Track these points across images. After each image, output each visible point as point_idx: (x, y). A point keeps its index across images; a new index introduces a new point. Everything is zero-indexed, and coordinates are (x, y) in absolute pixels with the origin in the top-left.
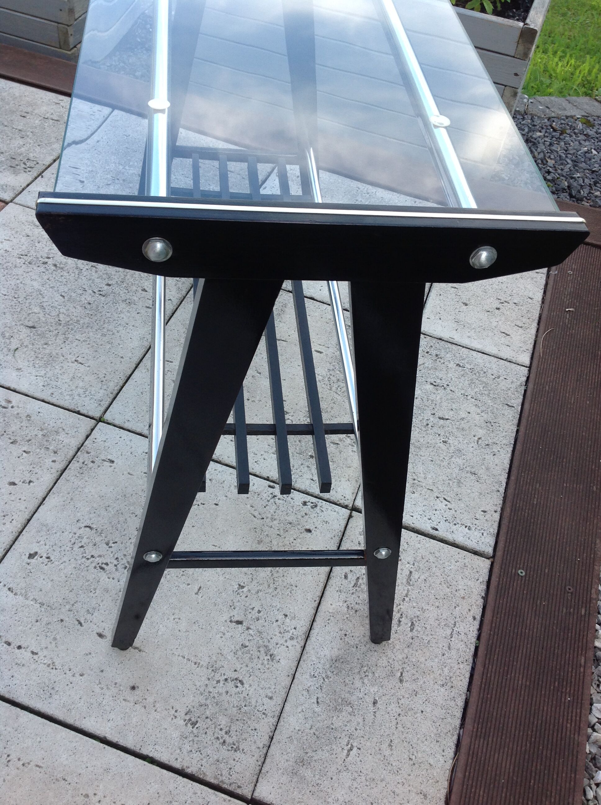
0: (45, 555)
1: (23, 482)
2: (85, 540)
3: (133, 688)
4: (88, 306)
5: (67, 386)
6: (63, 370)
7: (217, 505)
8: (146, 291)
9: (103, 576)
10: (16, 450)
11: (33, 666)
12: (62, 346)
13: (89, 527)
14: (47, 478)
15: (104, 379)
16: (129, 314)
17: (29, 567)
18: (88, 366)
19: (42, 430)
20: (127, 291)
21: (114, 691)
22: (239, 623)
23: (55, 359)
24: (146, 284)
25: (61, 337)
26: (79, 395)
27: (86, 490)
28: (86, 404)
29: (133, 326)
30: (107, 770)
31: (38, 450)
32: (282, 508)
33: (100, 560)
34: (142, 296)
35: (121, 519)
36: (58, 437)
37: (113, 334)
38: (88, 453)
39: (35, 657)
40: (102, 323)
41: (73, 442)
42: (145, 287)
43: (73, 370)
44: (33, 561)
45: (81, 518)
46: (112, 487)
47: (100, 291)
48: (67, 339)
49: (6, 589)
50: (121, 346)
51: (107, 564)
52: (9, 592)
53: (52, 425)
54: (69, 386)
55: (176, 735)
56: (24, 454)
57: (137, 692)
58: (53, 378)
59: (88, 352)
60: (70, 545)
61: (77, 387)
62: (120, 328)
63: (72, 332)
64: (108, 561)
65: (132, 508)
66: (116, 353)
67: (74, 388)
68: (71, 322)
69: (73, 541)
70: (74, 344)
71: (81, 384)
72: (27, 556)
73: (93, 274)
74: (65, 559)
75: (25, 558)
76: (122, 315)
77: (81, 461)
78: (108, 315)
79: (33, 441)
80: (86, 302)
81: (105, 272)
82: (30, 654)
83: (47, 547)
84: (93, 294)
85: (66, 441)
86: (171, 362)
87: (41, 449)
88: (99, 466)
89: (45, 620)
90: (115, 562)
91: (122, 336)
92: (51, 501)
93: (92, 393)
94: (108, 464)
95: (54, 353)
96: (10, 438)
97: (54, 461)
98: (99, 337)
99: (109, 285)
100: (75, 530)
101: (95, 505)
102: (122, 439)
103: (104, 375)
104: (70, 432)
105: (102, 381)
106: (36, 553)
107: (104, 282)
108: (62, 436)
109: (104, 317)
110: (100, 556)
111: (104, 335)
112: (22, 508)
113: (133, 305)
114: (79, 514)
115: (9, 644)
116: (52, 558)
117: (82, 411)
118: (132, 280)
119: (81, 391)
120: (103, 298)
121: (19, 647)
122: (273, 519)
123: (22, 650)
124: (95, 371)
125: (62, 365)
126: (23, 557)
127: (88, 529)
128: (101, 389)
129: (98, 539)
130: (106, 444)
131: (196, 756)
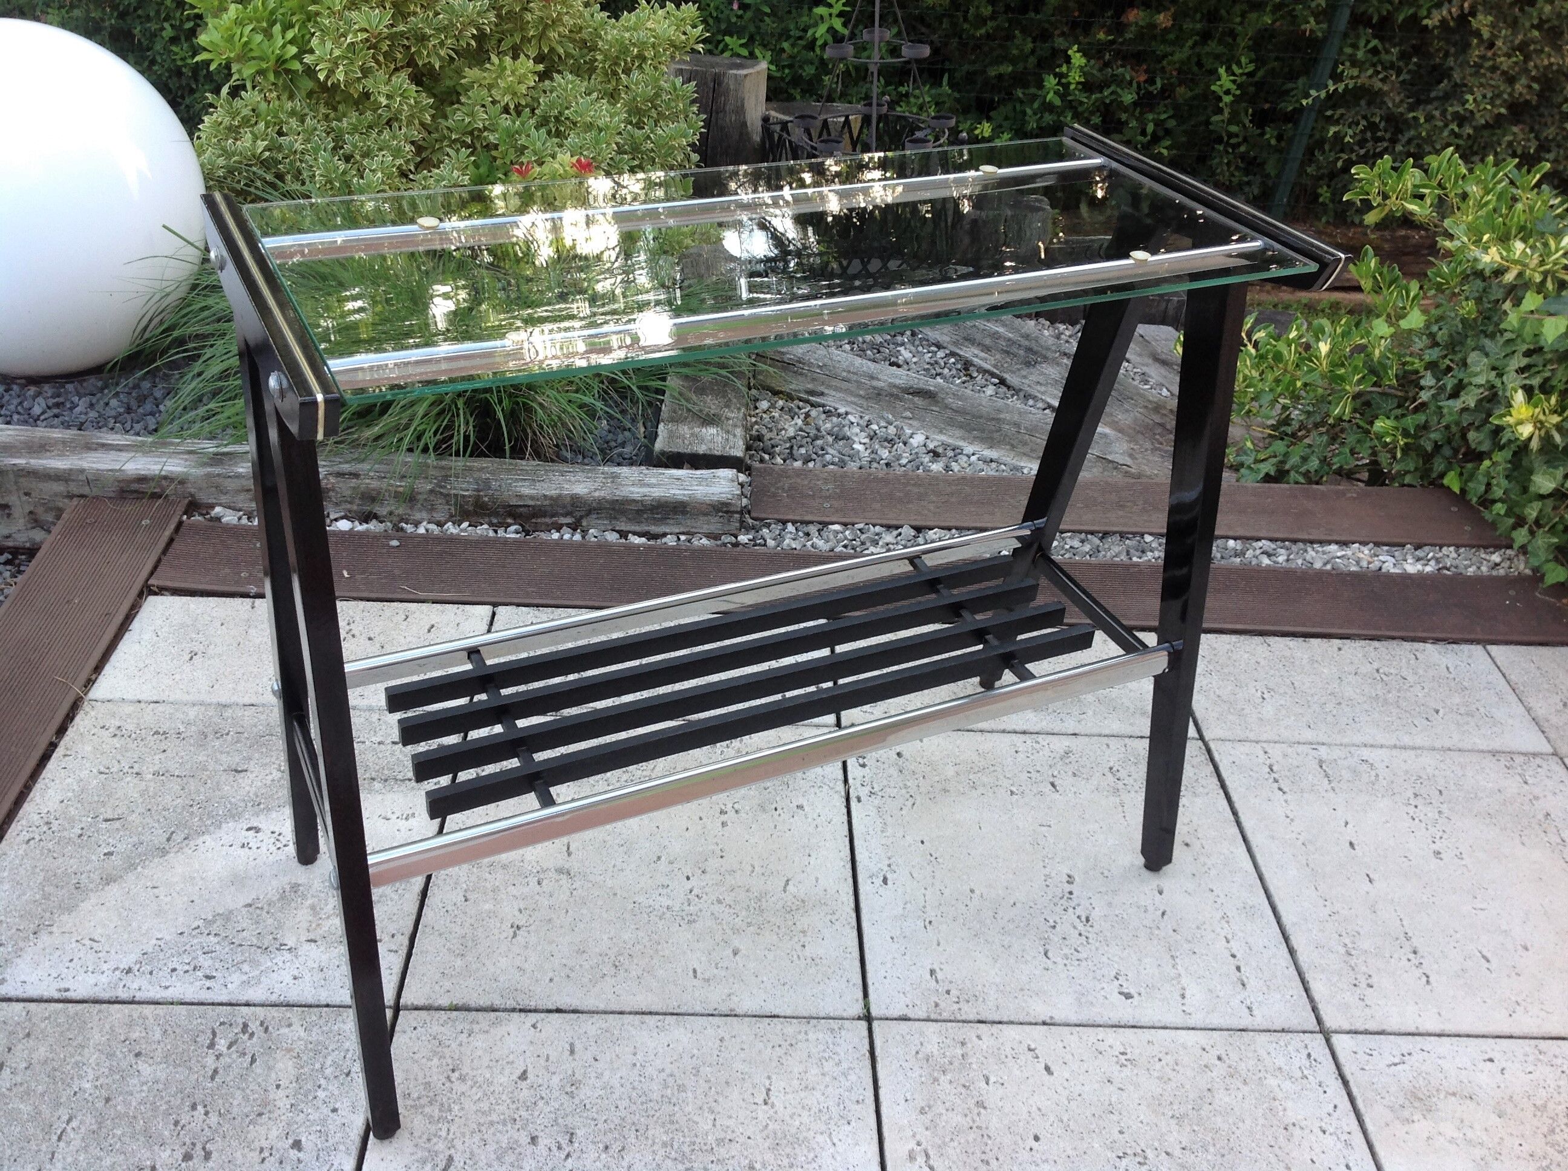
0: (1116, 983)
1: (1037, 1058)
2: (1066, 951)
3: (1187, 845)
4: (615, 1147)
5: (830, 1089)
6: (799, 1111)
9: (1095, 915)
10: (992, 1095)
11: (1240, 934)
12: (742, 1139)
13: (1046, 954)
15: (785, 1045)
16: (607, 1074)
17: (1142, 990)
18: (769, 1078)
19: (936, 1080)
20: (541, 1103)
21: (1202, 859)
22: (1053, 785)
23: (779, 1134)
24: (503, 1079)
25: (722, 1152)
26: (838, 1064)
27: (998, 980)
28: (851, 1046)
29: (635, 1054)
30: (1273, 838)
31: (974, 1066)
32: (885, 782)
33: (1079, 925)
34: (541, 1072)
35: (1011, 926)
36: (936, 1053)
37: (671, 1076)
38: (937, 1005)
39: (1230, 937)
40: (651, 1104)
41: (931, 1031)
42: (515, 1077)
43: (790, 1096)
44: (1133, 991)
45: (1041, 967)
46: (973, 954)
47: (559, 1148)
48: (720, 1140)
49: (1187, 1001)
50: (695, 1051)
51: (1079, 917)
52: (1187, 995)
53: (919, 1072)
54: (827, 1086)
55: (1199, 801)
56: (992, 1079)
57: (1188, 841)
58: (823, 1119)
59: (736, 1093)
60: (1084, 963)
61: (823, 1074)
62: (650, 1071)
63: (698, 1141)
64: (1075, 918)
65: (988, 921)
66: (716, 1053)
67: (827, 1079)
68: (673, 1155)
69: (1076, 963)
70: (731, 1123)
72: (1131, 1000)
74: (1104, 959)
75: (1135, 999)
76: (615, 1082)
77: (956, 1006)
78: (623, 1104)
79: (963, 1081)
80: (604, 1156)
82: (1232, 943)
83: (1105, 985)
84: (574, 1156)
85: (935, 1039)
86: (695, 971)
87: (971, 1064)
88: (951, 983)
89: (1186, 946)
90: (1071, 910)
91: (669, 1060)
92: (1041, 1011)
93: (821, 1047)
94: (940, 975)
95: (766, 1145)
96: (979, 1114)
97: (979, 1037)
98: (690, 1094)
99: (534, 1140)
100: (1061, 966)
101: (1012, 961)
102: (886, 975)
103: (777, 1048)
104: (917, 1042)
105: (792, 1045)
106: (1120, 993)
107: (528, 1153)
108: (932, 1048)
109: (634, 1107)
110: (1075, 928)
111: (681, 1088)
112: (1075, 1038)
113: (578, 1076)
114: (1037, 972)
115: (1238, 969)
116: (1113, 973)
117: (867, 1047)
118: (502, 1108)
119: (828, 1066)
120: (579, 1133)
121: (1234, 956)
122: (906, 787)
123: (1234, 951)
124: (775, 1064)
125: (787, 1118)
126: (1136, 1004)
127: (1050, 954)
128: (807, 1040)
129: (1056, 939)
130: (908, 989)
131: (1203, 782)
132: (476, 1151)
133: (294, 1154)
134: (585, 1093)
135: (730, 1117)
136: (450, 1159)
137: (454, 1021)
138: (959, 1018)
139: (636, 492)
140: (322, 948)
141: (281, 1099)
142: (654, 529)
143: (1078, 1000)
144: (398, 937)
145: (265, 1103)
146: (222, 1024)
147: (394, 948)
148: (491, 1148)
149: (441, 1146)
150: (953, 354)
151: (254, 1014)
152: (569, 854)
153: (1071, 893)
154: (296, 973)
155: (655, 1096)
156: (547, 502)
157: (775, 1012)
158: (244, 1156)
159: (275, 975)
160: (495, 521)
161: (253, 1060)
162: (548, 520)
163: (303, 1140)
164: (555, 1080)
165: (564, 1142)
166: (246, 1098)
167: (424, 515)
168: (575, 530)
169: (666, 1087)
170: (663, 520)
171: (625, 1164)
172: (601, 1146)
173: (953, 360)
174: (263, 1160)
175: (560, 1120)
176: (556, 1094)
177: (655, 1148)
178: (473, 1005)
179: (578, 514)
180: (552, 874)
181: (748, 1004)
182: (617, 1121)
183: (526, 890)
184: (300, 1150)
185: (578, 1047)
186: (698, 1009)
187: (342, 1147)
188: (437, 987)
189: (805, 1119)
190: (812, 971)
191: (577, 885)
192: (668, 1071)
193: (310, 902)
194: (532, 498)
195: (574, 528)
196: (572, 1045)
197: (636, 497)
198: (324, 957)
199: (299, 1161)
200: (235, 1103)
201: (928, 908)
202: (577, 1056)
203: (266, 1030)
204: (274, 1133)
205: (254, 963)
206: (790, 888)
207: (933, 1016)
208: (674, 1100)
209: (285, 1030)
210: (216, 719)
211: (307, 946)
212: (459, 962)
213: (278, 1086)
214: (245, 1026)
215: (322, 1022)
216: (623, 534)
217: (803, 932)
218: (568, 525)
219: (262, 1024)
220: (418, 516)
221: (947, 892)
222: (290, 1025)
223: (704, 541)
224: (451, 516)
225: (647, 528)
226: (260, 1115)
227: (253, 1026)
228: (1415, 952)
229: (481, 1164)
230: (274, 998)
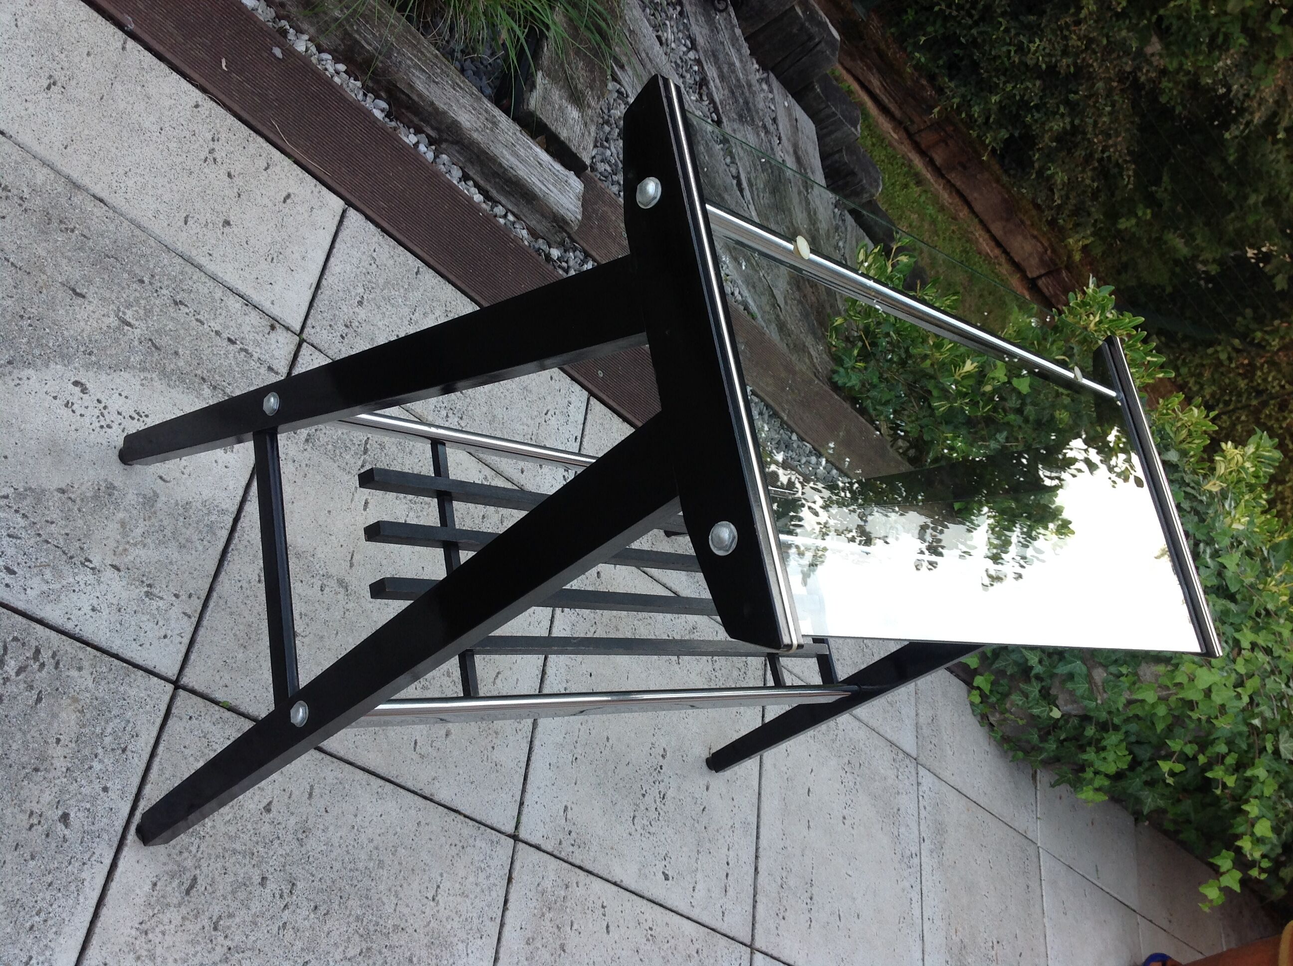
0: (664, 863)
1: (604, 915)
2: (645, 821)
4: (322, 910)
5: (477, 900)
6: (453, 915)
7: (591, 675)
8: (270, 803)
9: (670, 794)
10: (572, 940)
11: (736, 845)
12: (410, 930)
13: (633, 820)
14: (597, 885)
15: (459, 845)
16: (331, 828)
17: (675, 875)
18: (441, 875)
19: (543, 915)
20: (276, 843)
23: (436, 935)
24: (252, 806)
25: (395, 939)
26: (488, 877)
27: (601, 833)
28: (500, 863)
29: (356, 816)
31: (568, 910)
33: (658, 800)
34: (283, 809)
35: (621, 784)
36: (549, 889)
37: (377, 848)
38: (560, 843)
39: (731, 845)
40: (357, 873)
41: (552, 866)
42: (261, 806)
43: (451, 898)
44: (670, 874)
45: (627, 831)
46: (593, 801)
47: (281, 896)
48: (396, 927)
49: (695, 894)
50: (398, 830)
51: (660, 792)
52: (697, 889)
53: (535, 903)
54: (476, 897)
56: (575, 926)
58: (467, 928)
59: (416, 883)
60: (652, 838)
61: (476, 884)
62: (363, 838)
63: (382, 922)
66: (412, 836)
67: (478, 889)
68: (361, 931)
69: (647, 835)
70: (406, 911)
71: (472, 879)
72: (667, 882)
73: (237, 920)
74: (663, 839)
75: (670, 882)
76: (335, 841)
77: (571, 849)
78: (337, 865)
79: (558, 922)
80: (312, 916)
81: (229, 897)
82: (730, 851)
83: (657, 862)
84: (292, 908)
85: (552, 876)
86: (416, 743)
87: (567, 907)
88: (574, 824)
89: (708, 845)
90: (657, 783)
91: (378, 831)
92: (618, 873)
93: (482, 857)
94: (569, 813)
95: (425, 941)
96: (560, 955)
97: (578, 883)
98: (385, 872)
99: (264, 881)
100: (639, 835)
101: (614, 818)
102: (538, 800)
103: (453, 847)
104: (540, 875)
105: (463, 848)
106: (663, 873)
107: (257, 893)
108: (547, 884)
109: (344, 872)
110: (655, 802)
111: (381, 864)
112: (629, 905)
113: (310, 824)
114: (625, 835)
115: (727, 875)
116: (664, 854)
117: (509, 866)
118: (245, 837)
119: (482, 876)
120: (300, 885)
123: (729, 859)
124: (448, 862)
125: (444, 920)
126: (669, 886)
127: (636, 821)
128: (474, 846)
129: (642, 808)
130: (548, 820)
132: (218, 879)
133: (60, 826)
134: (313, 844)
135: (407, 906)
136: (195, 879)
137: (225, 722)
138: (570, 860)
139: (507, 158)
140: (124, 583)
141: (59, 757)
142: (494, 193)
143: (640, 870)
144: (194, 598)
145: (43, 758)
146: (15, 639)
147: (189, 612)
148: (230, 878)
149: (189, 863)
150: (698, 62)
151: (48, 639)
152: (351, 565)
153: (661, 767)
154: (95, 602)
155: (361, 866)
156: (430, 109)
157: (460, 808)
158: (14, 817)
159: (74, 596)
160: (370, 84)
161: (39, 700)
162: (416, 120)
163: (72, 815)
164: (293, 821)
165: (286, 890)
166: (25, 744)
167: (312, 30)
168: (431, 144)
169: (371, 859)
170: (508, 194)
171: (326, 929)
172: (313, 905)
173: (696, 68)
174: (32, 826)
175: (287, 867)
176: (290, 837)
177: (351, 919)
178: (243, 709)
179: (445, 136)
180: (333, 583)
181: (443, 796)
182: (329, 883)
183: (310, 592)
184: (67, 826)
185: (316, 791)
186: (409, 785)
187: (105, 836)
188: (218, 678)
189: (456, 925)
190: (493, 776)
191: (350, 606)
192: (375, 842)
193: (121, 515)
194: (420, 95)
195: (431, 142)
196: (312, 787)
197: (505, 163)
198: (125, 595)
199: (65, 840)
200: (15, 746)
201: (578, 745)
202: (313, 801)
203: (57, 663)
204: (47, 797)
205: (58, 574)
206: (498, 681)
207: (556, 853)
208: (373, 875)
209: (74, 673)
210: (63, 200)
211: (109, 573)
212: (240, 656)
213: (58, 741)
214: (38, 651)
215: (111, 677)
216: (465, 177)
217: (496, 733)
218: (428, 136)
219: (53, 657)
220: (305, 26)
221: (593, 732)
222: (80, 669)
223: (525, 232)
224: (336, 50)
225: (489, 188)
226: (36, 770)
227: (45, 655)
228: (811, 899)
229: (218, 894)
230: (69, 626)
